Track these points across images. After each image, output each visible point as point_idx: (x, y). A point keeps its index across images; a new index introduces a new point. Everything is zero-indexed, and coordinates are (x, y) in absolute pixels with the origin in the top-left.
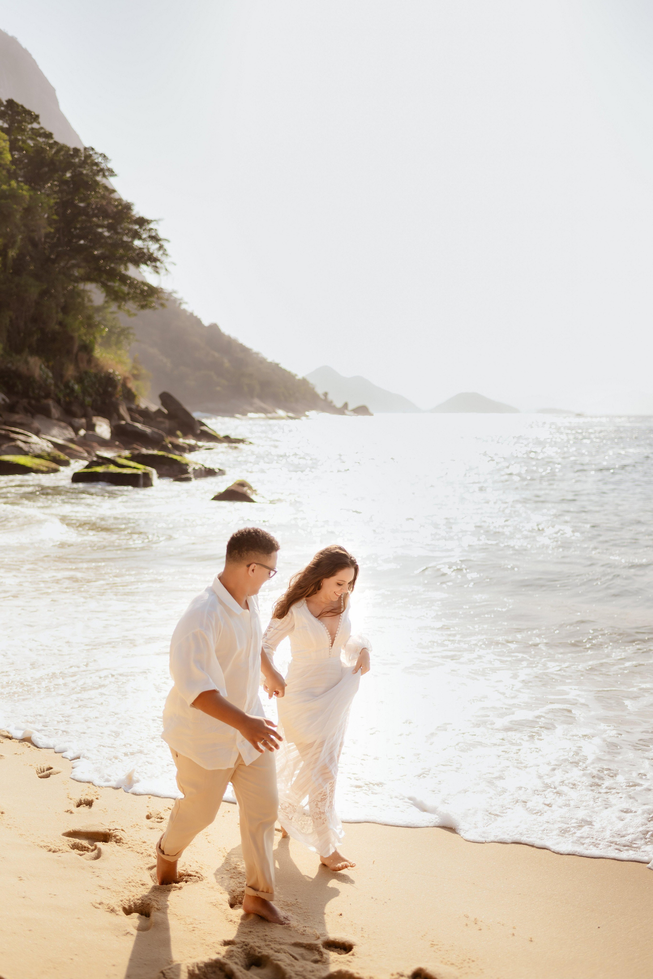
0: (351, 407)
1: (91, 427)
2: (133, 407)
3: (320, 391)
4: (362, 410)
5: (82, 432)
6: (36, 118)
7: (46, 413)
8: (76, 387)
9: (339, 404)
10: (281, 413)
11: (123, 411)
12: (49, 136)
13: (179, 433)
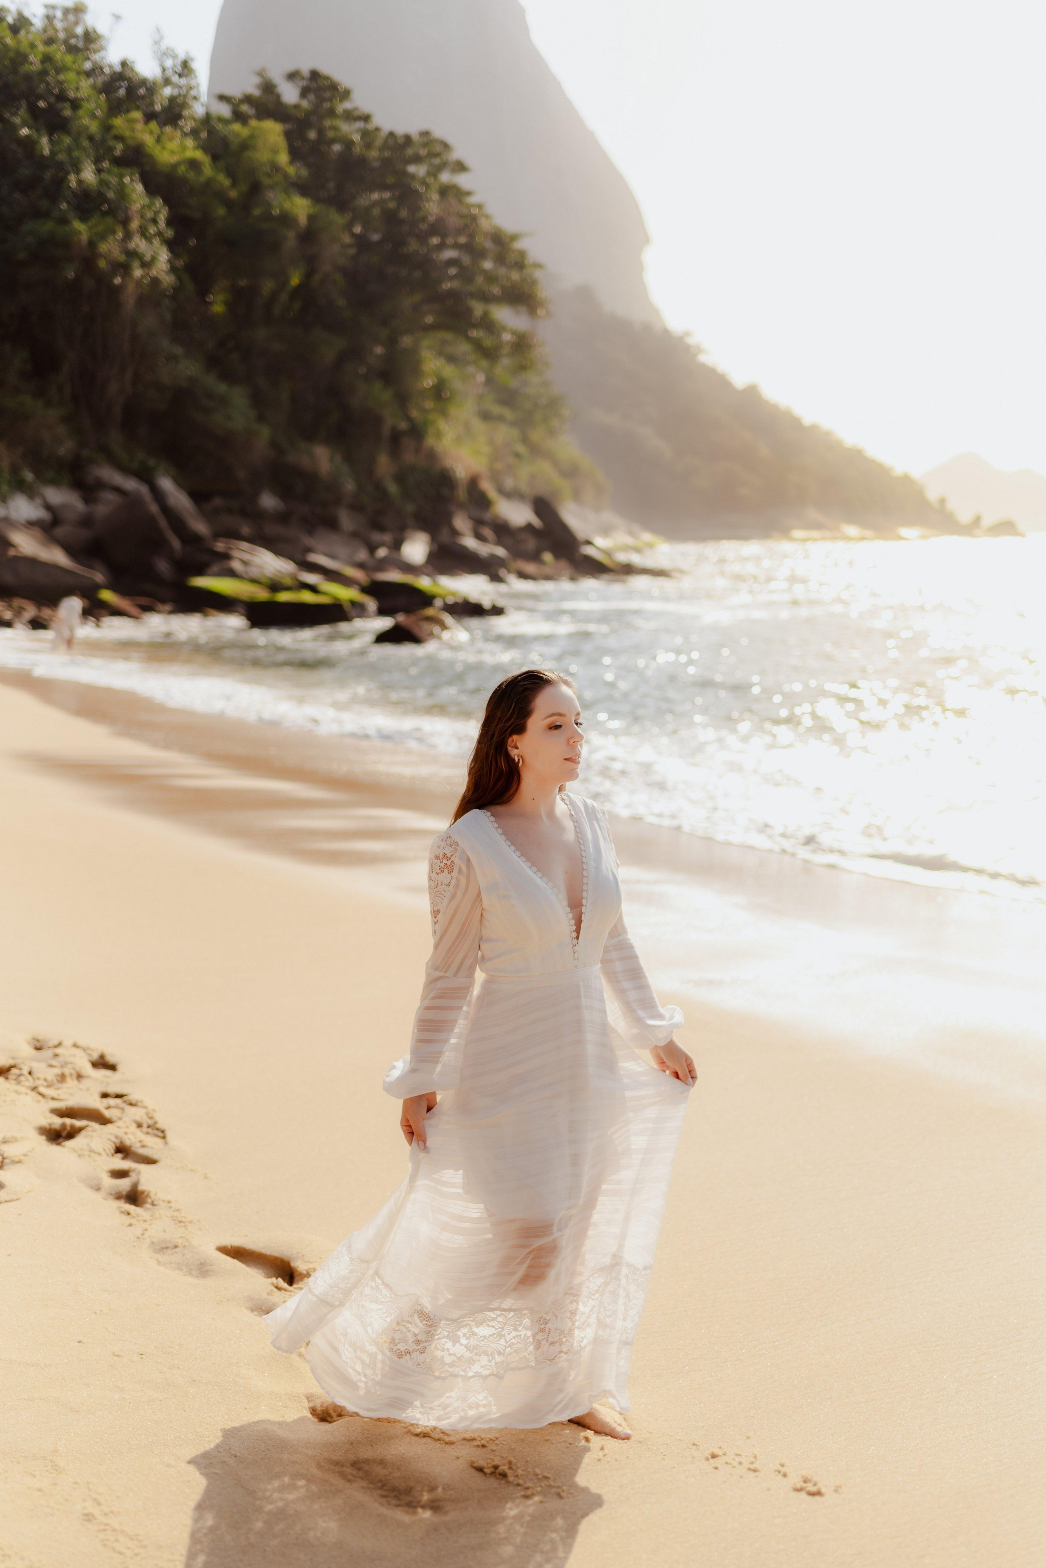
0: (988, 521)
1: (397, 545)
2: (487, 516)
3: (932, 495)
4: (1006, 527)
5: (382, 552)
6: (346, 94)
7: (332, 525)
8: (393, 488)
9: (965, 517)
10: (852, 530)
11: (461, 522)
12: (366, 118)
13: (548, 557)
